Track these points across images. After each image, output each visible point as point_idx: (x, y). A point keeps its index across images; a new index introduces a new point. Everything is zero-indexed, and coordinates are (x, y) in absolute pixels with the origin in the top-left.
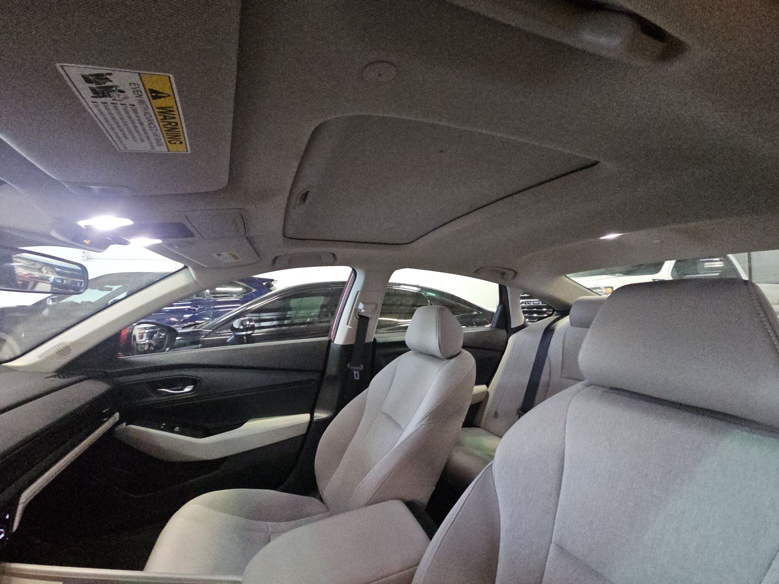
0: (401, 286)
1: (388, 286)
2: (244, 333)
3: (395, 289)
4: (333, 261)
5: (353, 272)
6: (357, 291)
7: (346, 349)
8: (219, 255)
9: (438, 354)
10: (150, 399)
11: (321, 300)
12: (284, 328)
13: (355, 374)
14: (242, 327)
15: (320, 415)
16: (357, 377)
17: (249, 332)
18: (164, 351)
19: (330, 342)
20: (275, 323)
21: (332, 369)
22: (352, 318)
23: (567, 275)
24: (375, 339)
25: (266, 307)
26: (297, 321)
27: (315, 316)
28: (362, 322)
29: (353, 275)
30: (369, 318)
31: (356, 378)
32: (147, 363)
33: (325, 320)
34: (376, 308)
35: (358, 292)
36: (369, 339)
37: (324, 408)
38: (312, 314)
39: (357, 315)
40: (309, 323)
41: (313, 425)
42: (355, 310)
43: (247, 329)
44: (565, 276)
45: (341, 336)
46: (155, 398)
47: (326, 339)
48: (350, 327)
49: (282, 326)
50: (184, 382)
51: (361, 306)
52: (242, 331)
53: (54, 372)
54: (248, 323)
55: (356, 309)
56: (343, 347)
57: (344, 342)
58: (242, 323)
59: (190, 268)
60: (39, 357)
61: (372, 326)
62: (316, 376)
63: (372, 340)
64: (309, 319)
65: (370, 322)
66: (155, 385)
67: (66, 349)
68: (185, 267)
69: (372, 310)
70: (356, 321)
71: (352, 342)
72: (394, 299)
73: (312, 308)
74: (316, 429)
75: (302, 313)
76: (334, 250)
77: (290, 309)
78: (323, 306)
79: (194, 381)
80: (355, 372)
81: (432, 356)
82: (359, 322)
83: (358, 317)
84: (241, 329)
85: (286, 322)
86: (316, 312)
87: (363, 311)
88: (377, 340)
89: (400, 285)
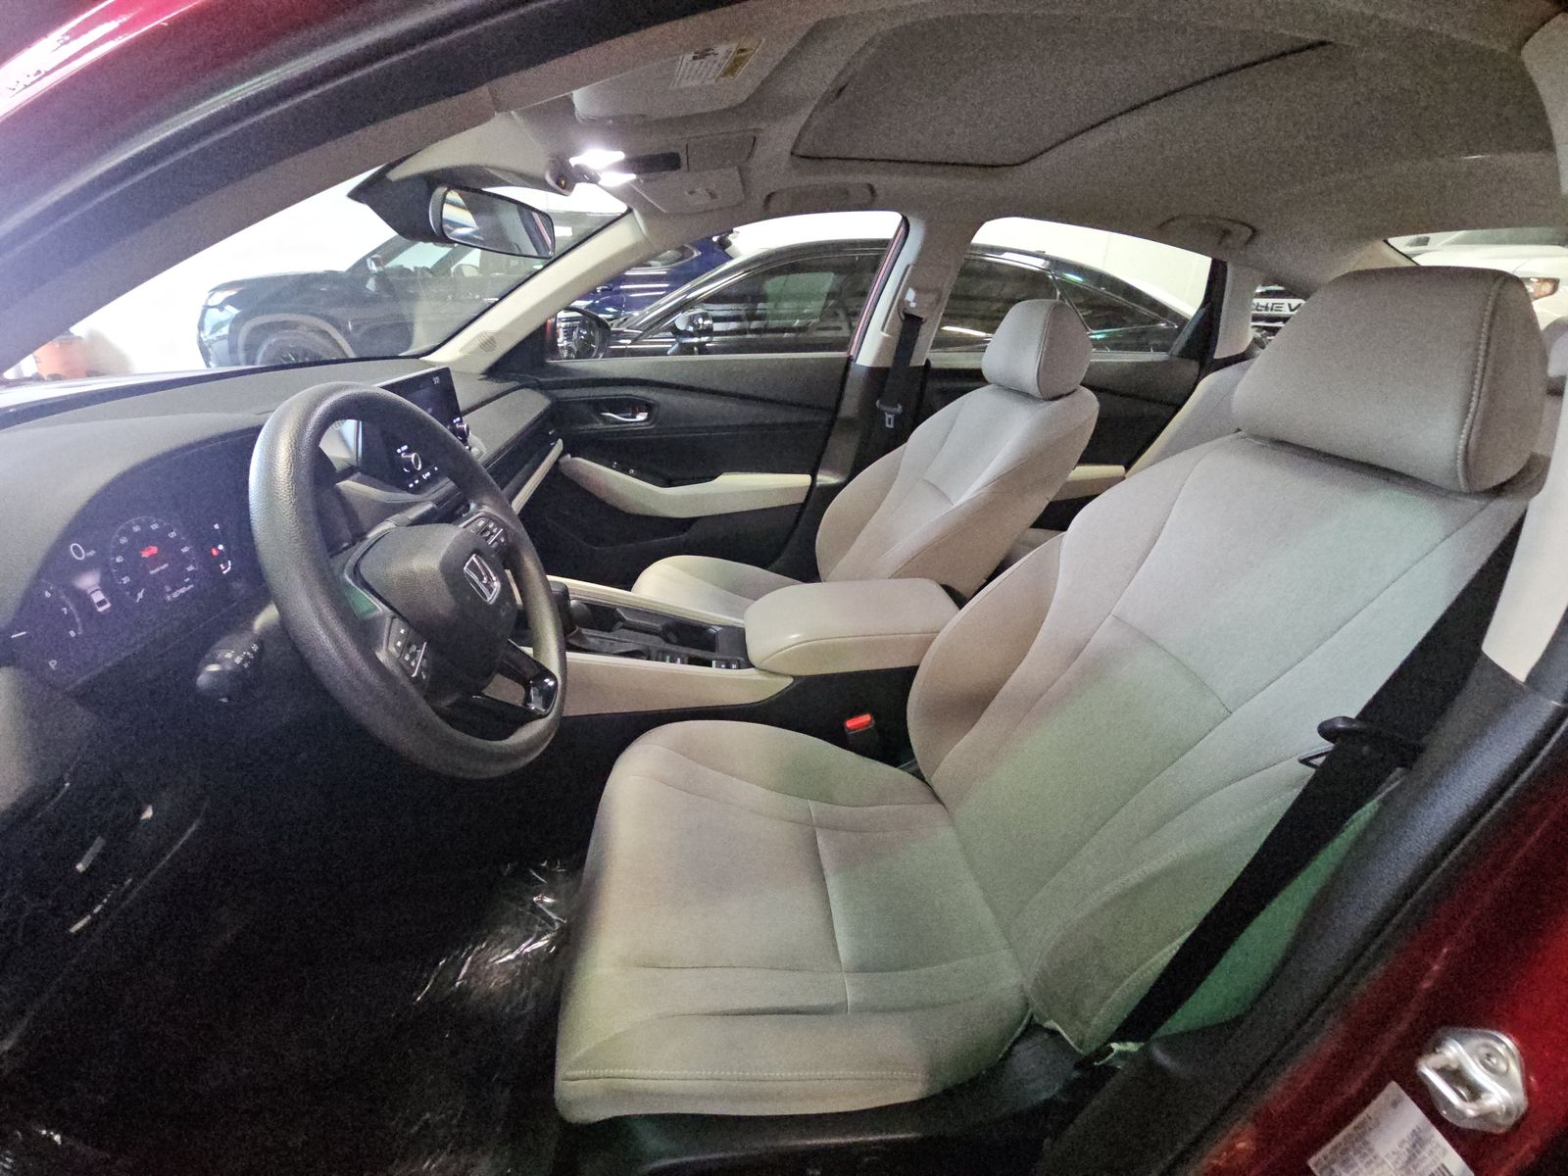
0: (1006, 255)
1: (969, 251)
2: (696, 340)
3: (990, 262)
4: (870, 201)
5: (903, 225)
6: (906, 264)
7: (876, 374)
8: (691, 193)
9: (1033, 389)
10: (595, 426)
11: (827, 281)
12: (749, 336)
13: (887, 420)
14: (691, 329)
15: (826, 479)
16: (890, 423)
17: (704, 339)
18: (597, 357)
19: (850, 360)
20: (733, 325)
21: (850, 407)
22: (893, 319)
23: (1391, 241)
24: (928, 362)
25: (726, 292)
26: (774, 323)
27: (809, 316)
28: (909, 325)
29: (902, 229)
30: (921, 319)
31: (887, 425)
32: (587, 372)
33: (832, 325)
34: (938, 301)
35: (908, 266)
36: (917, 361)
37: (833, 469)
38: (805, 311)
39: (901, 314)
40: (800, 329)
41: (813, 493)
42: (900, 304)
43: (701, 333)
44: (1386, 242)
45: (870, 349)
46: (601, 425)
47: (843, 354)
48: (887, 335)
49: (745, 333)
50: (634, 406)
51: (911, 295)
52: (692, 335)
53: (483, 374)
54: (700, 321)
55: (901, 301)
56: (873, 371)
57: (875, 362)
58: (691, 321)
59: (636, 212)
60: (460, 351)
61: (927, 335)
62: (825, 418)
63: (923, 364)
64: (798, 321)
65: (924, 328)
66: (599, 406)
67: (489, 343)
68: (630, 211)
69: (931, 304)
70: (899, 324)
71: (888, 363)
72: (985, 283)
73: (807, 297)
74: (820, 499)
75: (787, 307)
76: (872, 179)
77: (764, 298)
78: (831, 295)
79: (648, 406)
80: (888, 416)
81: (1023, 395)
82: (904, 326)
83: (903, 318)
84: (690, 332)
85: (755, 324)
86: (814, 307)
87: (913, 305)
88: (932, 363)
89: (1002, 250)
